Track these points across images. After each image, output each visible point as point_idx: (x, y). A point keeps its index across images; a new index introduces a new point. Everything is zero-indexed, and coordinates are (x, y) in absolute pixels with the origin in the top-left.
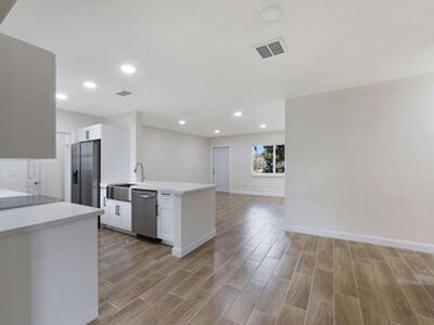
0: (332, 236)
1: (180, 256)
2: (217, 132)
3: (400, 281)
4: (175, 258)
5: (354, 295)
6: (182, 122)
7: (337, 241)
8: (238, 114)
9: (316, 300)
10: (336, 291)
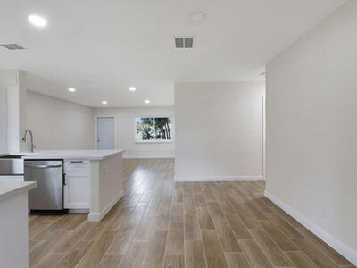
0: (207, 180)
1: (98, 220)
2: (104, 102)
3: (250, 198)
4: (94, 223)
5: (234, 212)
6: (72, 90)
7: (210, 183)
8: (132, 89)
9: (217, 221)
10: (224, 213)
